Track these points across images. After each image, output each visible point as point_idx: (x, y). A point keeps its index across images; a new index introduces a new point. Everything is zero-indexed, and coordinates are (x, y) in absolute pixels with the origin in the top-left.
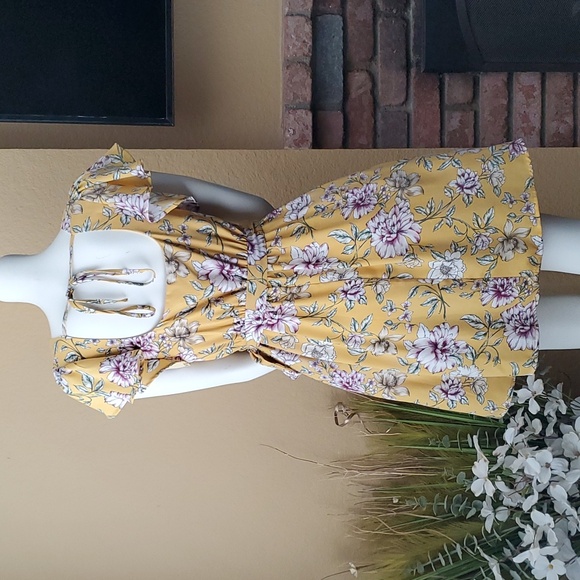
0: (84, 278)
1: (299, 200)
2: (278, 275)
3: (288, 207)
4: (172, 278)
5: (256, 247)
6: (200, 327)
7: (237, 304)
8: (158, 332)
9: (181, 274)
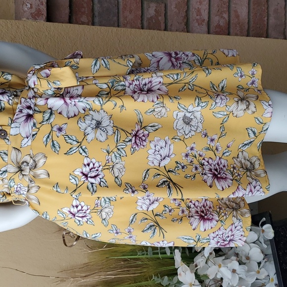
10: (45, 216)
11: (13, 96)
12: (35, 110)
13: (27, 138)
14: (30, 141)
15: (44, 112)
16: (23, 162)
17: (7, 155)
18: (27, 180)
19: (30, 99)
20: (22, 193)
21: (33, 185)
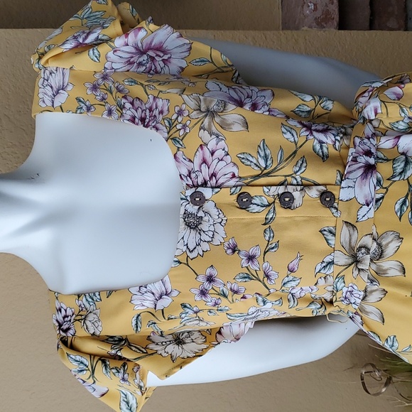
10: (390, 343)
11: (342, 135)
12: (378, 157)
13: (368, 205)
14: (373, 210)
15: (394, 160)
16: (360, 248)
17: (334, 235)
18: (366, 279)
19: (369, 138)
20: (353, 301)
21: (376, 287)
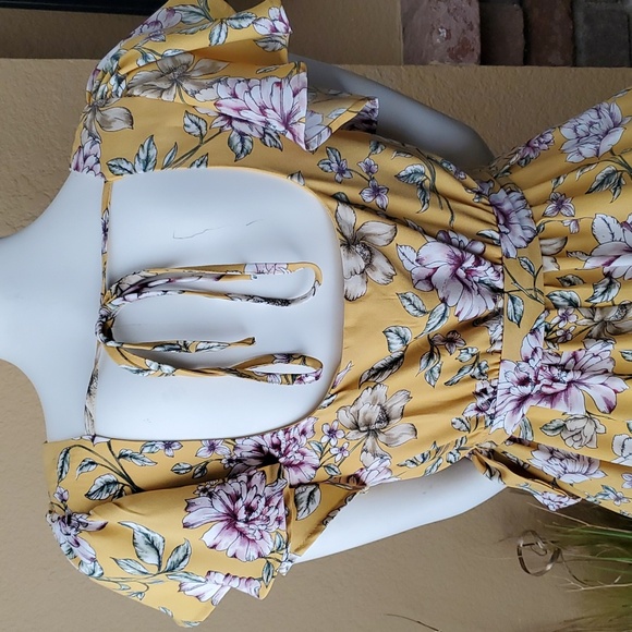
0: (141, 287)
1: (591, 116)
2: (565, 282)
3: (567, 131)
4: (356, 286)
5: (514, 218)
6: (410, 405)
7: (487, 348)
8: (322, 420)
9: (377, 276)
